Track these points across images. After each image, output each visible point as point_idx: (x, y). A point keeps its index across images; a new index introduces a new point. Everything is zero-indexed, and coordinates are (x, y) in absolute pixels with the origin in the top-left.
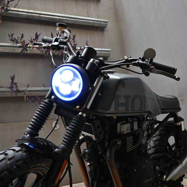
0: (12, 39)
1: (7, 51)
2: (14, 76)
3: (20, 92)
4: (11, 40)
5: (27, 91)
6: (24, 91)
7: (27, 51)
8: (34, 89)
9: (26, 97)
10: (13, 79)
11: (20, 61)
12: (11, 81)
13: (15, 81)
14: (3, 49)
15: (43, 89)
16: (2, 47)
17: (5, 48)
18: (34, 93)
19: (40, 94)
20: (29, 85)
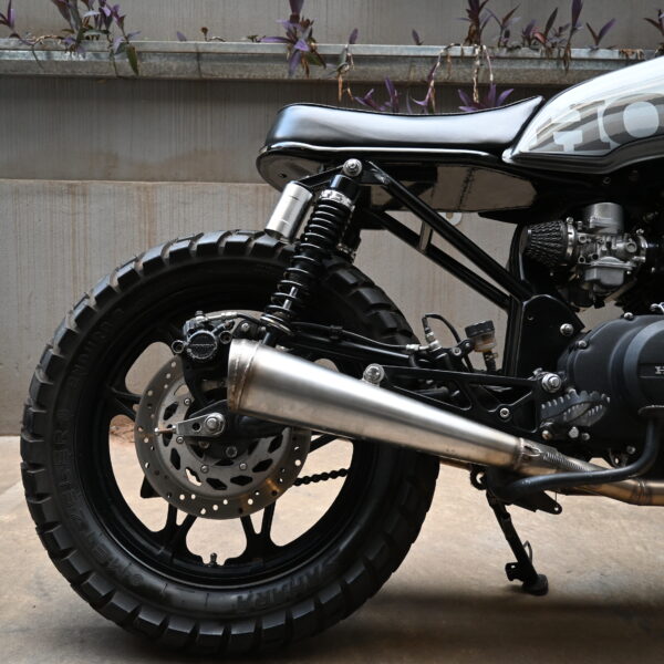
3: (323, 60)
5: (348, 59)
6: (335, 59)
8: (377, 53)
9: (345, 84)
10: (296, 4)
12: (290, 13)
13: (303, 14)
15: (411, 54)
20: (356, 31)
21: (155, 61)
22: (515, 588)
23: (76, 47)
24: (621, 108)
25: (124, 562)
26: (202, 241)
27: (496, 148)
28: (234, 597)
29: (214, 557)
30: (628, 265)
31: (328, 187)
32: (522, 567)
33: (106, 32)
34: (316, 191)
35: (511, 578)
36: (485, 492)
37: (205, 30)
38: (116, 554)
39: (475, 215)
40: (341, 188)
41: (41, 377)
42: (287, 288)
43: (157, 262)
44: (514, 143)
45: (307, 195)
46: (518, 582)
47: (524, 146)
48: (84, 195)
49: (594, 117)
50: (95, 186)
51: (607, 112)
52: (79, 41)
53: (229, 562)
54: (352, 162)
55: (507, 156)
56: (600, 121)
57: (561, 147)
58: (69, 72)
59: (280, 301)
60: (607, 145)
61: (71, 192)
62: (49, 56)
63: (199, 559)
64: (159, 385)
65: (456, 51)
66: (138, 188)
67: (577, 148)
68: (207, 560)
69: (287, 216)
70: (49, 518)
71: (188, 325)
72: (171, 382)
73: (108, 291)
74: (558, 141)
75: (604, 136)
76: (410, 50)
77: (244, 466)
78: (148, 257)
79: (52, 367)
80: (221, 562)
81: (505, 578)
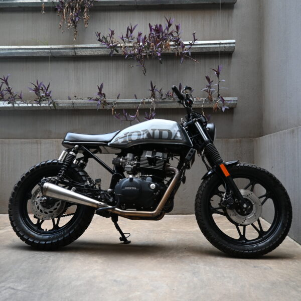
0: (100, 38)
1: (96, 53)
2: (102, 86)
3: (109, 104)
4: (99, 40)
5: (115, 104)
6: (112, 103)
7: (117, 51)
8: (124, 101)
9: (114, 111)
10: (100, 89)
11: (112, 65)
12: (99, 92)
13: (102, 92)
14: (92, 51)
15: (134, 101)
16: (90, 50)
17: (94, 50)
18: (123, 105)
19: (131, 106)
20: (119, 95)
21: (61, 105)
22: (122, 243)
23: (39, 103)
24: (131, 135)
25: (27, 229)
26: (48, 162)
27: (107, 142)
28: (48, 237)
29: (46, 229)
30: (132, 167)
31: (71, 151)
32: (123, 238)
33: (48, 98)
34: (69, 152)
35: (121, 240)
36: (111, 218)
37: (75, 96)
38: (25, 227)
39: (114, 155)
40: (73, 151)
41: (13, 191)
42: (61, 172)
43: (38, 166)
44: (110, 141)
45: (67, 153)
46: (123, 242)
47: (112, 142)
48: (40, 143)
49: (126, 136)
50: (43, 141)
51: (129, 135)
52: (40, 101)
53: (49, 230)
54: (76, 146)
55: (109, 144)
56: (127, 137)
57: (119, 142)
58: (37, 109)
59: (60, 175)
60: (127, 142)
61: (37, 143)
62: (32, 105)
63: (43, 230)
64: (36, 193)
65: (147, 100)
66: (56, 141)
67: (122, 142)
68: (45, 230)
69: (62, 157)
70: (12, 220)
71: (42, 180)
72: (39, 192)
73: (28, 173)
74: (118, 141)
75: (127, 140)
76: (134, 100)
77: (52, 209)
78: (37, 165)
79: (16, 189)
80: (48, 230)
81: (120, 240)
